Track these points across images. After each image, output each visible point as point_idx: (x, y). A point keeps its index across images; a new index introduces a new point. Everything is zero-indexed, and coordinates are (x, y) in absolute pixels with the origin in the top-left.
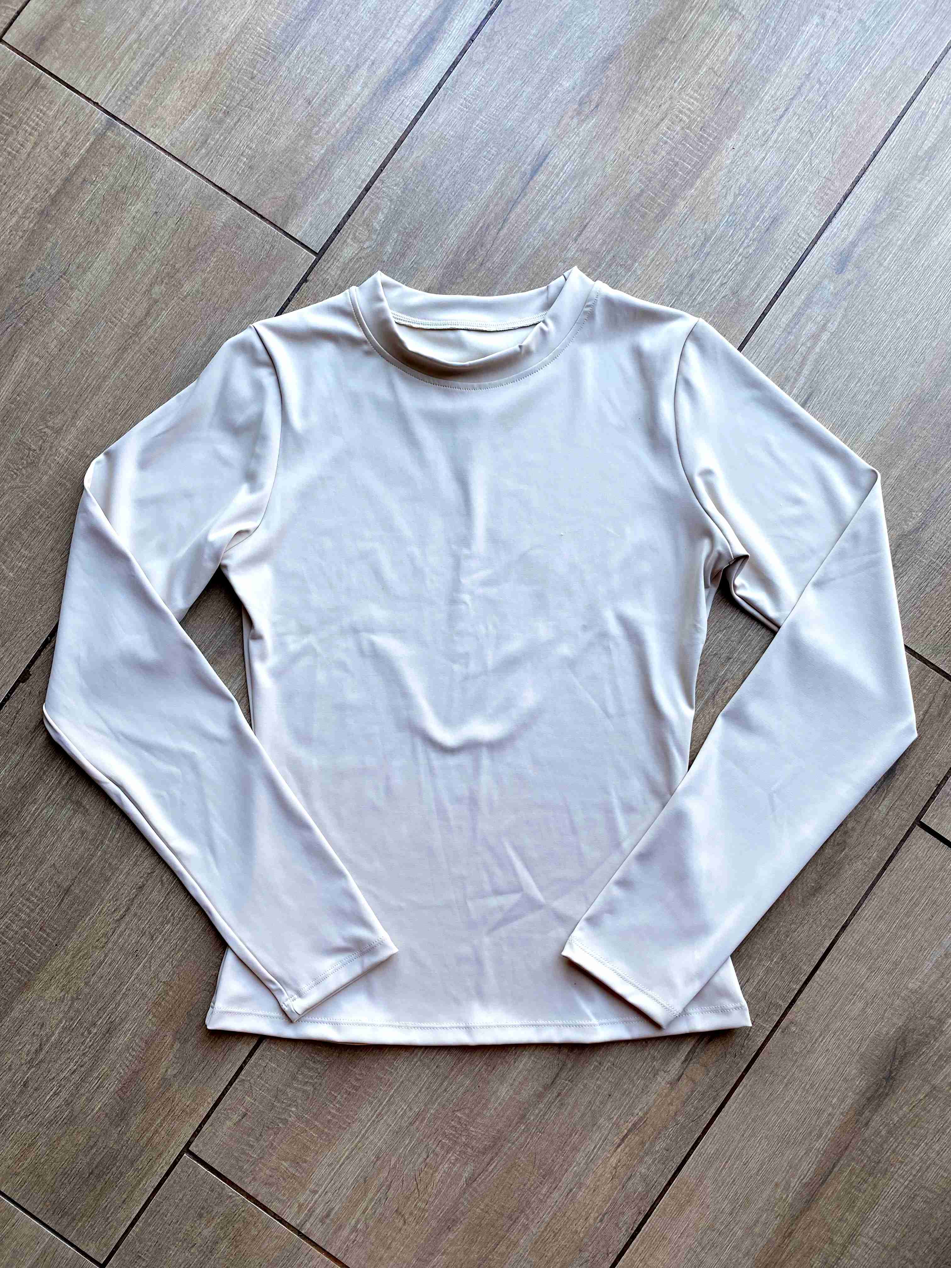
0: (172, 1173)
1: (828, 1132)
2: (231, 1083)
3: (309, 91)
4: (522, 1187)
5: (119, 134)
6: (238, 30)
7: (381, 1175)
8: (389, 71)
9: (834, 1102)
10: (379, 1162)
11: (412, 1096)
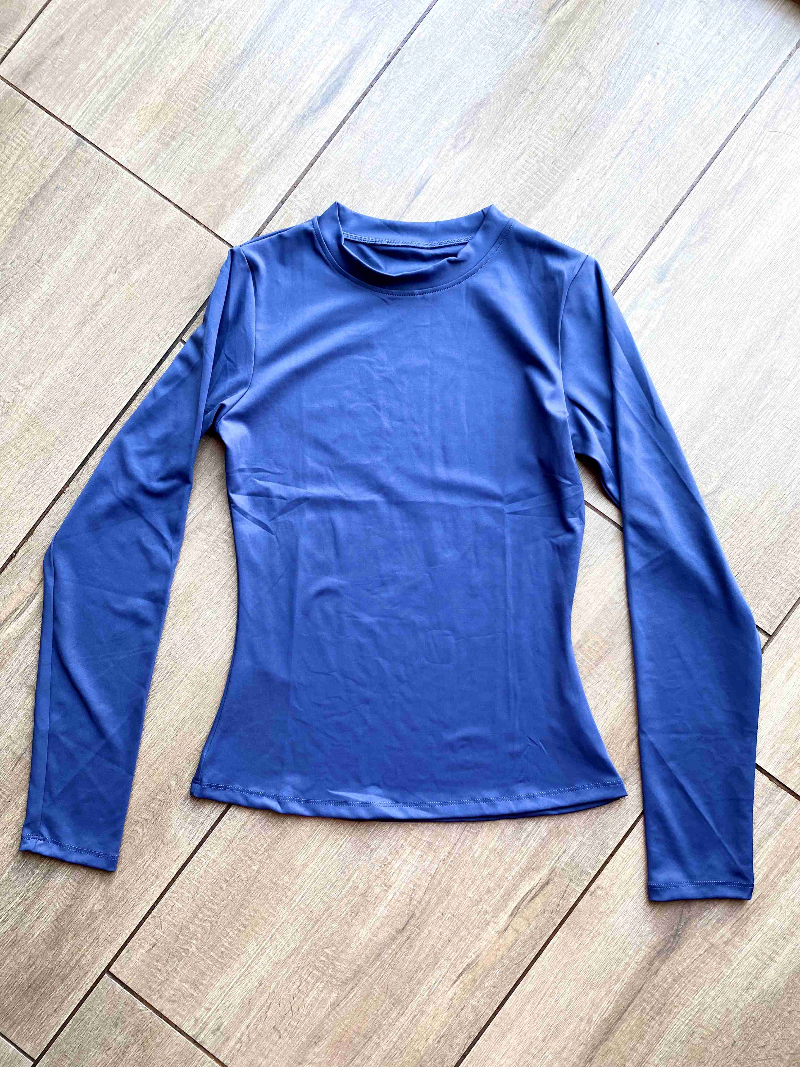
0: (95, 989)
1: (625, 977)
2: (144, 919)
3: (239, 122)
4: (376, 1012)
5: (85, 151)
6: (185, 71)
7: (262, 998)
8: (303, 108)
9: (630, 953)
10: (261, 988)
11: (290, 934)
